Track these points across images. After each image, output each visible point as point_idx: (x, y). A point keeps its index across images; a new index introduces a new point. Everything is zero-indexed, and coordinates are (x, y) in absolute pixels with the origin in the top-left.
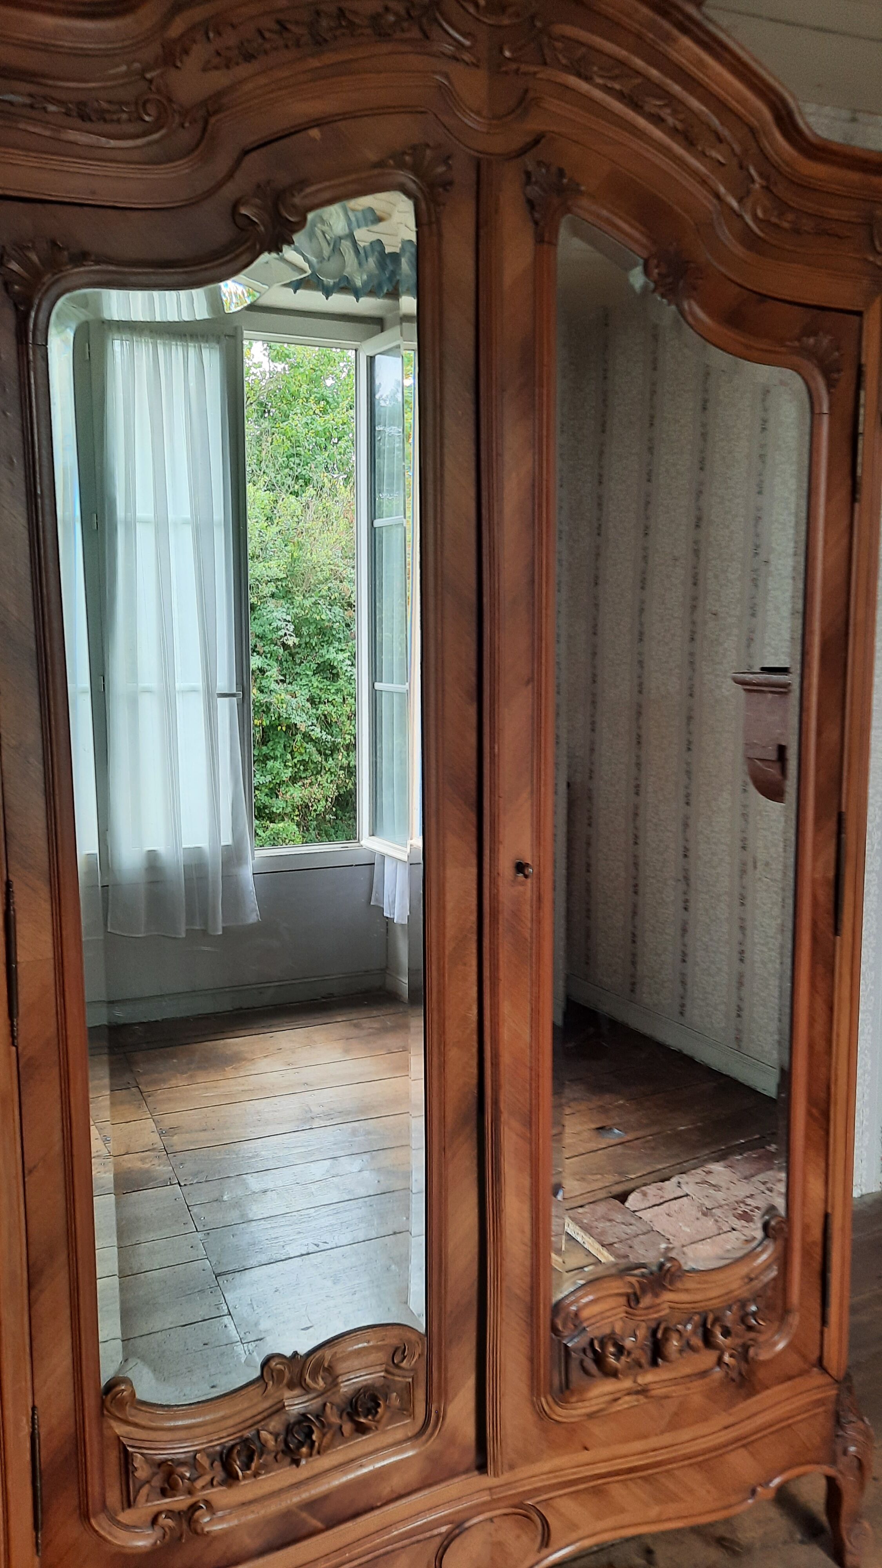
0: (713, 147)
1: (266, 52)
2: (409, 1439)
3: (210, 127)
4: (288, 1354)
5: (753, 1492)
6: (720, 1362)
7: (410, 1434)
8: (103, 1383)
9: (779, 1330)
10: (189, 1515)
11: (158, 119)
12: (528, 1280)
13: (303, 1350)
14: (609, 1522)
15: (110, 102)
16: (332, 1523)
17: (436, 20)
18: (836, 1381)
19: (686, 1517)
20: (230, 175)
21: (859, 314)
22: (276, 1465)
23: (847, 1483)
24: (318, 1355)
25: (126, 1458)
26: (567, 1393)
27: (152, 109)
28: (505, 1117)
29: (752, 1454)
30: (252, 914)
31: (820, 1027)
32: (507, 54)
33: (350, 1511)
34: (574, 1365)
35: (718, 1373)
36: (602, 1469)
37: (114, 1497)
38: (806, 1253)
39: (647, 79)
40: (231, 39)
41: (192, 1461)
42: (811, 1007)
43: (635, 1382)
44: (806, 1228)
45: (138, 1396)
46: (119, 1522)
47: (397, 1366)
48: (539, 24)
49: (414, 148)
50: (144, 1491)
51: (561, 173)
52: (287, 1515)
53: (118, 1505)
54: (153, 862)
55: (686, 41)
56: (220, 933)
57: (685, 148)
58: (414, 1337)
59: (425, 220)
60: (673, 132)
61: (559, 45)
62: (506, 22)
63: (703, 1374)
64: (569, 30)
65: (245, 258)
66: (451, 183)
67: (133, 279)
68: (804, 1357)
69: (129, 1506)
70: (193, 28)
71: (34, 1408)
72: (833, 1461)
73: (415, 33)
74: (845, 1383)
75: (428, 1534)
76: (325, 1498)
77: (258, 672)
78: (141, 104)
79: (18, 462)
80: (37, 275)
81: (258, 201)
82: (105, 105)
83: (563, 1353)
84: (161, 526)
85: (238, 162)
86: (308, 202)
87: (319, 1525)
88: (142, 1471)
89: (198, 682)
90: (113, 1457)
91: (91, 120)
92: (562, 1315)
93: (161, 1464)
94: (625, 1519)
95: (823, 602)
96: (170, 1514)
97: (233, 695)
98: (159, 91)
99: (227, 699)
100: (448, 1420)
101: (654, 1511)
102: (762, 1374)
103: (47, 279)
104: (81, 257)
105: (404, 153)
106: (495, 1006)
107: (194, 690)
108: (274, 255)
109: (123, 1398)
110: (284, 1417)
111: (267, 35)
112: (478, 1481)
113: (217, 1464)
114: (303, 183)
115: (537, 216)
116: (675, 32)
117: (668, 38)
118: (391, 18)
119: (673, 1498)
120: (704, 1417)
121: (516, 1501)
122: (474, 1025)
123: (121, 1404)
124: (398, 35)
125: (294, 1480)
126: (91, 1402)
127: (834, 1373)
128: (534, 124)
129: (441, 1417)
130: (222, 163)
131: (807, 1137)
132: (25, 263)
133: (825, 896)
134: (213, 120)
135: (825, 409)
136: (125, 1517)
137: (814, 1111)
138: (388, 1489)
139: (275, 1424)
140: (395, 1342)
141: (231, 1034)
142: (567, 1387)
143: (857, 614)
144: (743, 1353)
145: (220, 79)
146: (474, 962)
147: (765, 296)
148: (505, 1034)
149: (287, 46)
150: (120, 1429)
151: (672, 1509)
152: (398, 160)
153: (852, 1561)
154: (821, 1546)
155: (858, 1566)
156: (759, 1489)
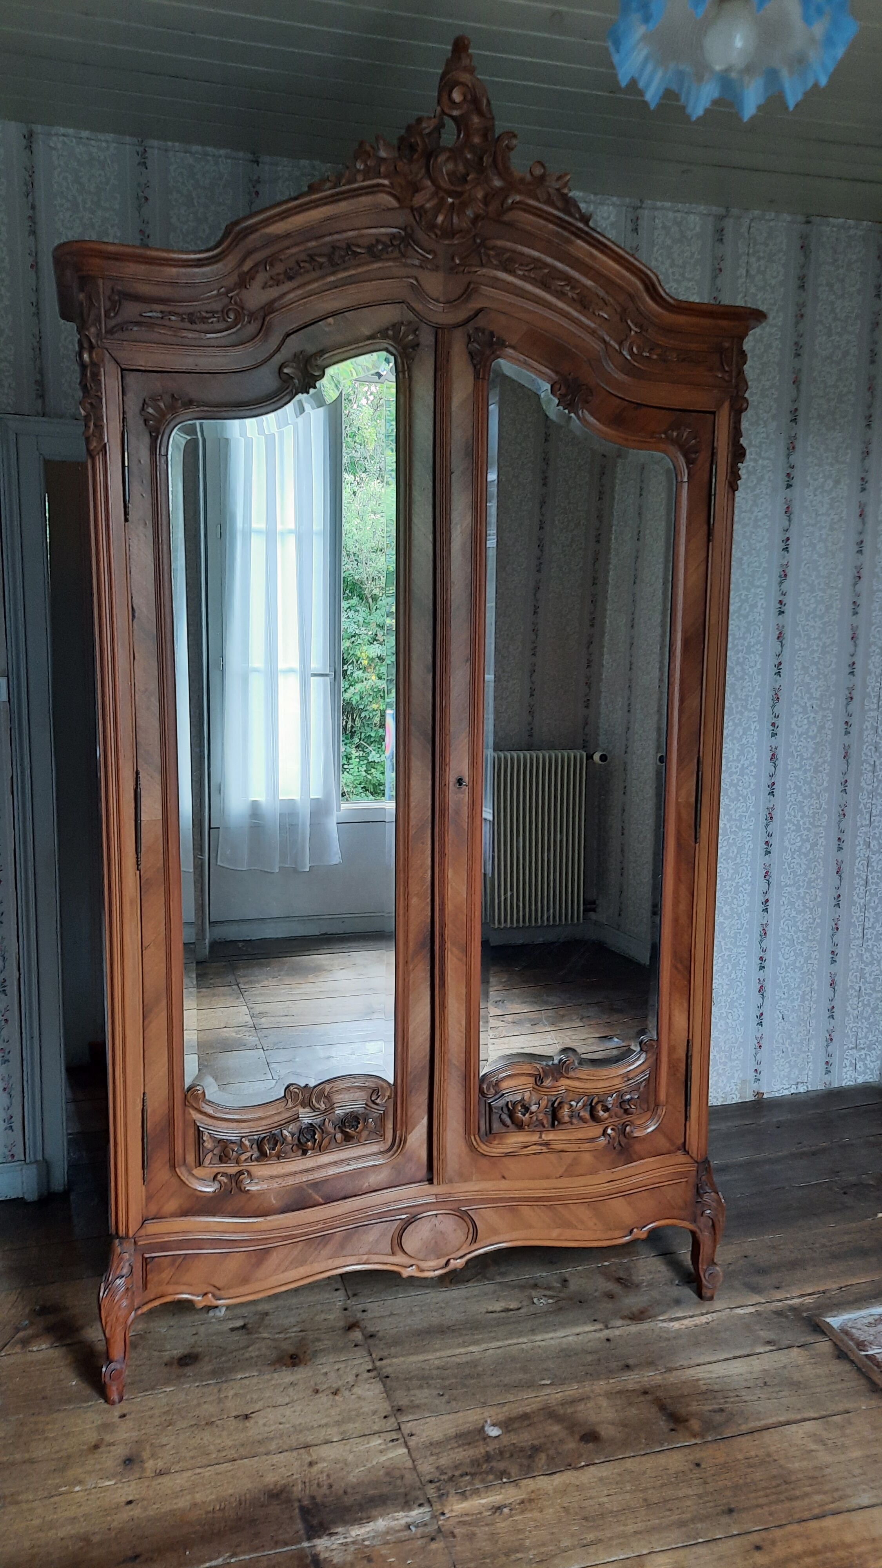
0: (601, 309)
1: (301, 274)
2: (381, 1153)
3: (266, 323)
4: (303, 1085)
5: (631, 1232)
6: (604, 1133)
7: (382, 1150)
8: (186, 1087)
9: (652, 1118)
10: (236, 1178)
11: (236, 318)
12: (463, 1055)
13: (312, 1084)
15: (207, 312)
16: (329, 1200)
17: (409, 244)
18: (697, 1162)
20: (278, 349)
21: (714, 413)
22: (293, 1155)
23: (705, 1237)
24: (321, 1087)
25: (199, 1134)
26: (491, 1136)
27: (232, 316)
28: (448, 945)
29: (629, 1203)
30: (335, 856)
31: (683, 907)
32: (457, 262)
33: (342, 1194)
34: (495, 1117)
35: (603, 1141)
36: (517, 1194)
37: (191, 1158)
38: (672, 1067)
39: (554, 268)
40: (279, 268)
41: (238, 1142)
42: (676, 891)
43: (540, 1137)
44: (672, 1049)
45: (207, 1097)
46: (193, 1175)
47: (373, 1102)
48: (478, 241)
49: (394, 325)
50: (210, 1156)
51: (492, 334)
52: (299, 1189)
53: (193, 1164)
54: (255, 809)
55: (579, 242)
56: (308, 869)
57: (580, 312)
58: (385, 1085)
59: (400, 369)
60: (572, 302)
61: (492, 253)
62: (456, 242)
63: (593, 1140)
64: (499, 243)
65: (287, 398)
66: (418, 345)
67: (219, 415)
68: (671, 1141)
69: (200, 1165)
70: (256, 265)
71: (144, 1094)
72: (694, 1221)
73: (396, 254)
74: (704, 1165)
75: (393, 1218)
76: (326, 1181)
77: (377, 660)
78: (225, 312)
79: (149, 524)
80: (163, 415)
81: (294, 365)
82: (204, 314)
83: (487, 1108)
84: (271, 535)
85: (283, 341)
86: (325, 363)
87: (321, 1200)
88: (208, 1145)
89: (295, 664)
90: (191, 1132)
91: (195, 323)
92: (486, 1082)
93: (220, 1141)
95: (684, 610)
96: (224, 1174)
97: (327, 675)
98: (236, 303)
99: (321, 678)
100: (408, 1144)
102: (638, 1147)
103: (169, 417)
104: (189, 403)
105: (388, 329)
106: (442, 871)
107: (292, 670)
108: (305, 395)
109: (198, 1095)
110: (298, 1124)
111: (302, 265)
112: (426, 1187)
113: (255, 1146)
114: (322, 352)
115: (475, 362)
116: (573, 238)
117: (569, 242)
118: (380, 247)
119: (568, 1225)
120: (593, 1172)
121: (455, 1206)
122: (429, 883)
123: (196, 1098)
124: (385, 256)
125: (305, 1167)
126: (179, 1096)
127: (694, 1155)
128: (475, 304)
129: (403, 1141)
130: (274, 341)
131: (672, 984)
132: (157, 408)
133: (688, 815)
134: (268, 318)
135: (686, 479)
136: (197, 1172)
137: (679, 966)
138: (367, 1184)
139: (293, 1127)
140: (373, 1085)
141: (316, 952)
142: (490, 1132)
143: (713, 618)
144: (622, 1131)
145: (273, 293)
146: (429, 842)
147: (641, 405)
148: (450, 892)
149: (314, 270)
150: (196, 1116)
152: (382, 333)
153: (706, 1292)
154: (691, 1288)
155: (711, 1298)
156: (635, 1230)
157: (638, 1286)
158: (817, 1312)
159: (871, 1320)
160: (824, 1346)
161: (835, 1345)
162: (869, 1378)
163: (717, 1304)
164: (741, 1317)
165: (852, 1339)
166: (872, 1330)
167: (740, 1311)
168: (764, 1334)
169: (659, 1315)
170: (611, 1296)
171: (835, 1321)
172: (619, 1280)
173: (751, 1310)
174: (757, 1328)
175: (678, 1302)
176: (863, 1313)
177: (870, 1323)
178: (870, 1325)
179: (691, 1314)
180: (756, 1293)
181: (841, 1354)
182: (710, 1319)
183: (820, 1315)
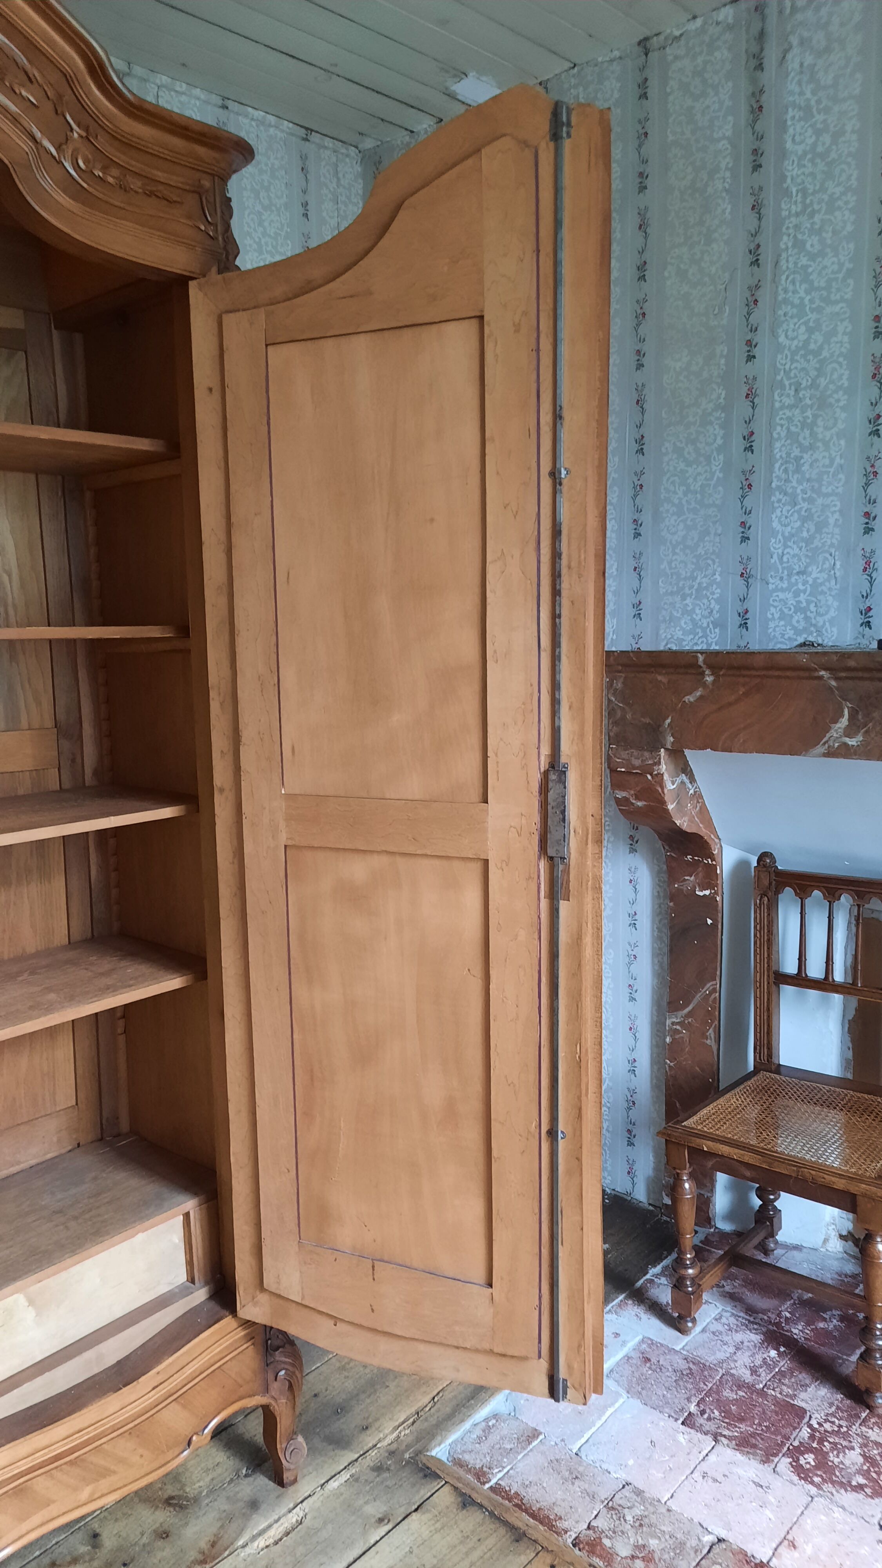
0: (23, 86)
5: (190, 1442)
14: (37, 1519)
19: (120, 1488)
23: (281, 1407)
29: (184, 1406)
36: (24, 1466)
72: (266, 1392)
94: (53, 1510)
101: (85, 1494)
119: (105, 1473)
151: (104, 1484)
153: (287, 1476)
154: (264, 1473)
155: (295, 1481)
156: (194, 1438)
157: (196, 1500)
158: (418, 1447)
159: (478, 1432)
160: (445, 1497)
161: (456, 1489)
162: (506, 1523)
163: (304, 1487)
164: (337, 1494)
165: (469, 1471)
166: (485, 1447)
167: (334, 1484)
168: (374, 1509)
169: (236, 1539)
170: (164, 1535)
171: (440, 1451)
172: (169, 1502)
173: (345, 1476)
174: (361, 1502)
175: (254, 1505)
176: (467, 1425)
177: (479, 1438)
178: (479, 1440)
179: (276, 1517)
180: (344, 1448)
181: (466, 1501)
182: (301, 1514)
183: (426, 1448)
